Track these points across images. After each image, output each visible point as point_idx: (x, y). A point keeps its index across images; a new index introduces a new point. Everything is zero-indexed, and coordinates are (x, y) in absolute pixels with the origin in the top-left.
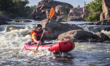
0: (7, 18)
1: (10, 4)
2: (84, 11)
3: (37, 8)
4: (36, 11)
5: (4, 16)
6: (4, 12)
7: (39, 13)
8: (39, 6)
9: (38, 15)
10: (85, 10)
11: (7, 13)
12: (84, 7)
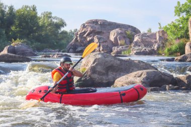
0: (30, 50)
1: (35, 28)
2: (158, 39)
3: (79, 33)
4: (78, 38)
5: (24, 47)
6: (25, 40)
7: (83, 43)
8: (83, 31)
9: (81, 46)
10: (160, 37)
11: (30, 42)
12: (159, 32)
